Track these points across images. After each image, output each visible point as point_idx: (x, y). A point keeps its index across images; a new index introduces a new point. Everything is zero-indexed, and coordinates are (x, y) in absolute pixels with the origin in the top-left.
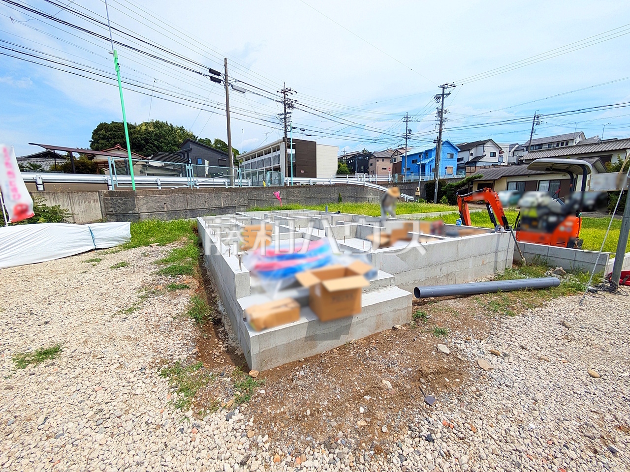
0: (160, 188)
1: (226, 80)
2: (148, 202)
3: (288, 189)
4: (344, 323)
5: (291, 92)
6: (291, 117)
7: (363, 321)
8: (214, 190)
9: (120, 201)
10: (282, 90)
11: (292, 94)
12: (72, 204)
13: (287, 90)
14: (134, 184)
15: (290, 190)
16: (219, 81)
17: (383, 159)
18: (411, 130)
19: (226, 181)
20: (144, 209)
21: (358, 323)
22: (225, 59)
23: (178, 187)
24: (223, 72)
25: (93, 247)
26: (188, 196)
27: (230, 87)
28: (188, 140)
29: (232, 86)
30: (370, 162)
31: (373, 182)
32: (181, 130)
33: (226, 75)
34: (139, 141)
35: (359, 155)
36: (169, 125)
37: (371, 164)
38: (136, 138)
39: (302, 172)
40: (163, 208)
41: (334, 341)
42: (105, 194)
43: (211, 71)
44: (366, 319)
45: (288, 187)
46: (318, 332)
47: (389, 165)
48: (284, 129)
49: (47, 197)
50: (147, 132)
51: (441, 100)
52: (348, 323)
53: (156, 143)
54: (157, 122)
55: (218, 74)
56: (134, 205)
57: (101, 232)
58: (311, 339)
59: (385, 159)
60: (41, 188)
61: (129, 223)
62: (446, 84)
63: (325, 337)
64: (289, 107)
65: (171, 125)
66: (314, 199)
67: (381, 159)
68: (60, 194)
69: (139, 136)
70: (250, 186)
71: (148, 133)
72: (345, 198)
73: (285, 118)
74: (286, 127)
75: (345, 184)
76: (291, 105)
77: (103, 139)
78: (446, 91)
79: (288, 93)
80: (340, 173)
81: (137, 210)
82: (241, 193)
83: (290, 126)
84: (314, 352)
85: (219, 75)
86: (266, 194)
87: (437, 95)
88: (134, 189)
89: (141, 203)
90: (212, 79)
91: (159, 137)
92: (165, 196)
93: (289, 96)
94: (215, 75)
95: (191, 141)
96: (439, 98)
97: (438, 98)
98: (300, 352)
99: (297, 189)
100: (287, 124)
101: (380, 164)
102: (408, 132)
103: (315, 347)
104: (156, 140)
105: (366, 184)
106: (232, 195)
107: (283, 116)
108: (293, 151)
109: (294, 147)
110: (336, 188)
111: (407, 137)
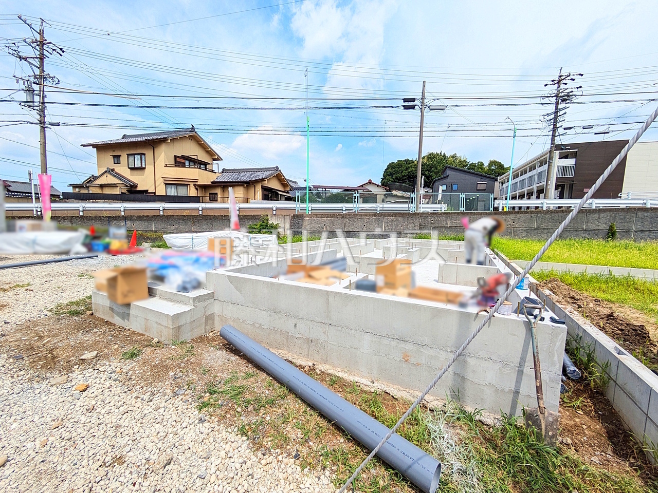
0: (343, 213)
1: (422, 103)
2: (312, 223)
5: (572, 77)
6: (565, 113)
8: (375, 215)
9: (296, 221)
11: (573, 80)
13: (563, 78)
14: (308, 210)
16: (413, 107)
20: (308, 228)
21: (134, 316)
22: (424, 82)
26: (347, 220)
27: (426, 109)
29: (429, 107)
32: (453, 157)
33: (423, 99)
34: (413, 173)
39: (586, 190)
40: (323, 228)
41: (122, 320)
42: (292, 216)
43: (405, 100)
46: (114, 308)
48: (551, 133)
54: (432, 154)
56: (302, 225)
60: (274, 213)
64: (564, 101)
65: (444, 154)
69: (414, 169)
73: (555, 119)
74: (555, 129)
79: (564, 81)
81: (303, 229)
82: (410, 219)
83: (561, 127)
85: (414, 101)
88: (308, 213)
90: (406, 108)
91: (431, 167)
92: (325, 219)
93: (568, 85)
94: (409, 104)
95: (449, 168)
99: (512, 216)
100: (558, 125)
103: (113, 317)
106: (397, 220)
107: (553, 116)
108: (571, 162)
109: (574, 155)
110: (602, 215)
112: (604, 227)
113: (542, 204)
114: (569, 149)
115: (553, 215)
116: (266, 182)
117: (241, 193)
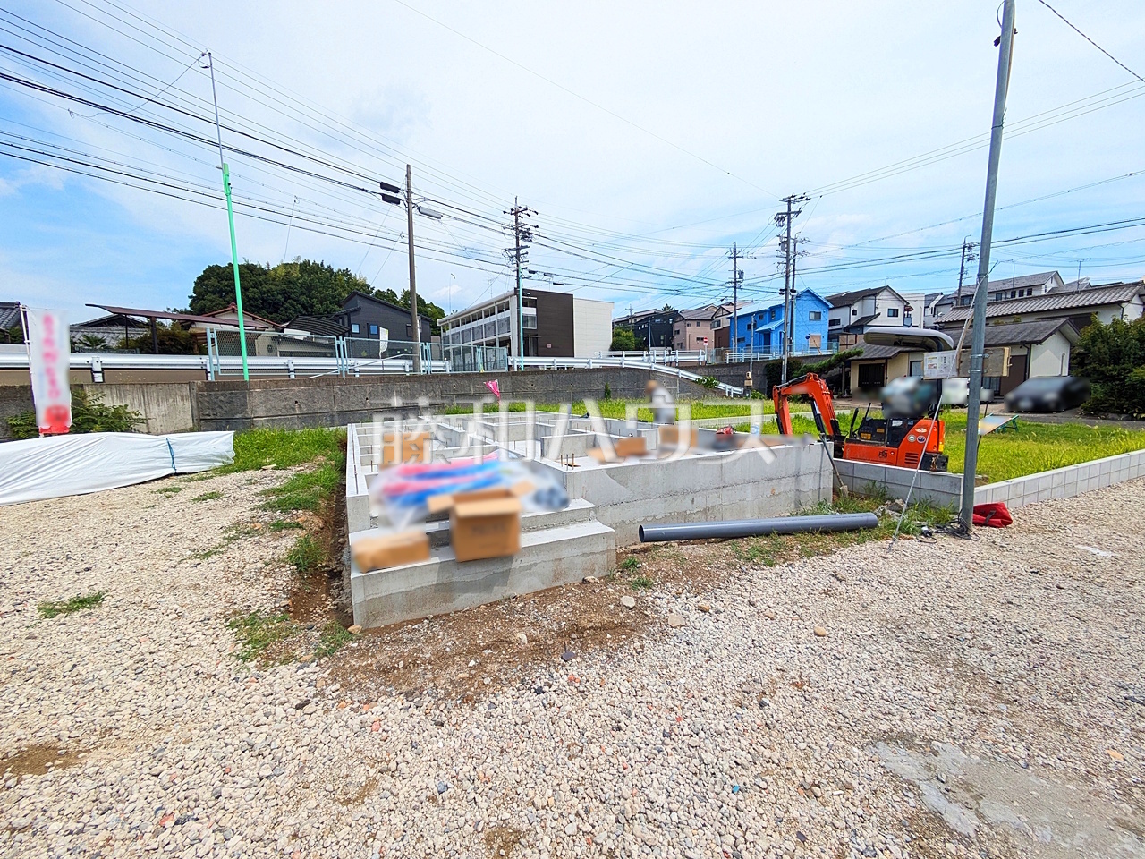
0: (293, 377)
1: (409, 200)
2: (269, 400)
3: (514, 377)
4: (498, 568)
5: (528, 212)
6: (527, 253)
7: (530, 567)
8: (381, 379)
9: (222, 398)
10: (512, 210)
12: (147, 404)
13: (520, 210)
14: (246, 371)
15: (519, 378)
16: (397, 201)
17: (698, 321)
18: (742, 272)
19: (407, 363)
20: (261, 411)
21: (523, 569)
22: (408, 166)
23: (321, 374)
24: (403, 186)
25: (172, 471)
26: (337, 390)
27: (414, 211)
28: (355, 294)
29: (419, 208)
30: (675, 329)
31: (670, 364)
32: (343, 275)
33: (409, 192)
34: (273, 295)
35: (656, 315)
36: (326, 267)
37: (678, 332)
38: (268, 291)
39: (549, 346)
40: (294, 409)
41: (482, 594)
42: (199, 387)
43: (383, 186)
44: (535, 564)
45: (514, 373)
46: (455, 579)
47: (708, 332)
48: (515, 273)
49: (107, 392)
50: (288, 279)
51: (786, 221)
52: (505, 569)
53: (303, 298)
54: (306, 264)
55: (396, 190)
56: (245, 405)
57: (185, 447)
58: (445, 589)
59: (701, 323)
60: (98, 378)
61: (232, 433)
62: (793, 196)
63: (468, 587)
64: (524, 238)
65: (329, 267)
66: (561, 394)
67: (695, 323)
68: (128, 387)
69: (273, 287)
70: (448, 372)
71: (290, 282)
72: (616, 391)
73: (518, 256)
74: (518, 270)
75: (617, 368)
76: (527, 234)
77: (213, 293)
78: (794, 208)
79: (522, 215)
80: (617, 347)
81: (249, 413)
82: (429, 384)
83: (526, 268)
84: (450, 607)
85: (398, 192)
86: (474, 384)
87: (778, 214)
88: (247, 379)
89: (257, 401)
90: (385, 198)
91: (308, 289)
92: (296, 389)
93: (524, 220)
94: (390, 194)
95: (360, 295)
96: (783, 219)
97: (779, 218)
98: (428, 605)
99: (530, 377)
100: (521, 265)
101: (693, 331)
102: (738, 276)
103: (451, 600)
104: (303, 294)
105: (655, 367)
106: (412, 387)
107: (514, 253)
108: (531, 311)
109: (533, 304)
110: (600, 375)
111: (736, 285)
112: (602, 387)
114: (528, 296)
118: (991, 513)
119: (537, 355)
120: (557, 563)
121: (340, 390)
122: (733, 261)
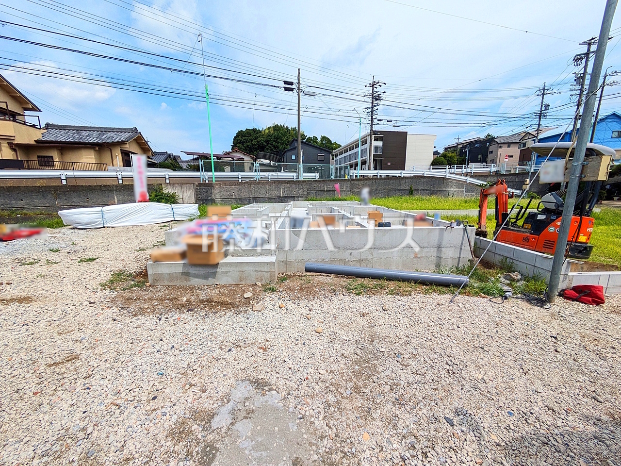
0: (240, 181)
1: (298, 88)
2: (221, 191)
3: (352, 182)
4: (211, 270)
5: (380, 84)
6: (377, 109)
7: (227, 272)
8: (274, 182)
9: (204, 190)
10: (370, 84)
11: (381, 86)
13: (375, 83)
14: (214, 178)
15: (355, 182)
16: (292, 90)
17: (509, 145)
18: (548, 105)
20: (218, 196)
21: (223, 272)
22: (299, 69)
23: (249, 180)
24: (295, 81)
25: (173, 219)
26: (253, 187)
27: (301, 94)
28: (294, 140)
29: (304, 92)
30: (490, 150)
32: (294, 130)
33: (299, 83)
34: (262, 143)
36: (285, 127)
37: (492, 152)
38: (261, 141)
39: (389, 164)
40: (232, 196)
41: (204, 280)
42: (197, 185)
43: (285, 83)
44: (229, 272)
45: (353, 180)
46: (190, 271)
47: (516, 151)
48: (370, 122)
50: (269, 135)
52: (214, 271)
53: (274, 143)
54: (276, 126)
55: (291, 84)
56: (211, 193)
57: (178, 210)
58: (186, 274)
59: (511, 145)
60: (168, 181)
61: (199, 205)
62: (593, 39)
63: (197, 276)
64: (376, 100)
65: (287, 127)
66: (380, 192)
67: (507, 145)
68: (176, 185)
69: (262, 139)
70: (317, 179)
71: (269, 136)
72: (417, 191)
73: (372, 112)
74: (372, 120)
75: (420, 176)
76: (378, 98)
79: (376, 86)
80: (436, 163)
81: (213, 197)
82: (300, 185)
83: (376, 118)
84: (188, 284)
85: (292, 85)
86: (327, 186)
87: (577, 55)
88: (214, 182)
89: (216, 192)
90: (286, 89)
91: (277, 138)
92: (234, 187)
93: (378, 89)
94: (288, 86)
95: (296, 140)
96: (581, 59)
98: (179, 281)
99: (362, 182)
100: (374, 117)
101: (503, 151)
102: (543, 109)
103: (189, 280)
104: (274, 141)
105: (448, 176)
106: (291, 186)
107: (370, 110)
108: (380, 144)
109: (381, 139)
110: (407, 181)
111: (541, 115)
112: (408, 188)
113: (377, 173)
114: (378, 134)
115: (384, 181)
116: (127, 146)
117: (92, 158)
118: (585, 292)
119: (381, 169)
120: (241, 272)
121: (254, 187)
122: (541, 98)
